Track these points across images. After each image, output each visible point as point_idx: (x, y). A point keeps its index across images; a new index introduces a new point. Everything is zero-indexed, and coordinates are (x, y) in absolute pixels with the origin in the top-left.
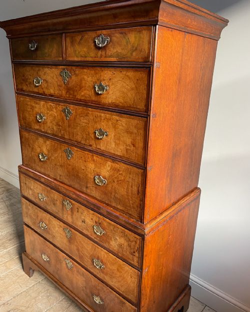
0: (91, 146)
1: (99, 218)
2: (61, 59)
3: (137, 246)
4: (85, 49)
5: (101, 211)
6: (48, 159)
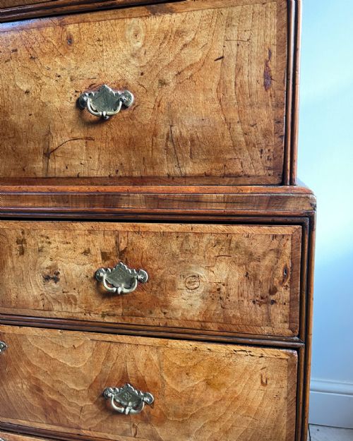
3: (286, 260)
5: (125, 206)
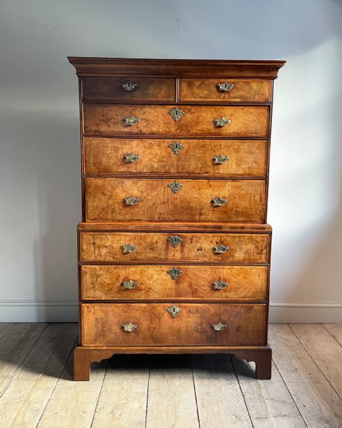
0: (207, 173)
1: (221, 236)
2: (173, 99)
3: (265, 243)
4: (206, 92)
5: (224, 229)
6: (141, 201)
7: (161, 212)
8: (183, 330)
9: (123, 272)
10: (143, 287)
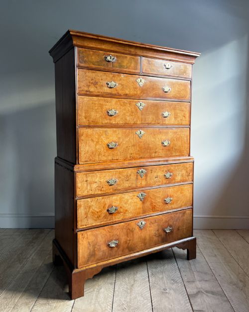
0: (159, 123)
3: (191, 168)
6: (119, 145)
7: (132, 152)
8: (148, 237)
9: (108, 201)
10: (122, 210)
